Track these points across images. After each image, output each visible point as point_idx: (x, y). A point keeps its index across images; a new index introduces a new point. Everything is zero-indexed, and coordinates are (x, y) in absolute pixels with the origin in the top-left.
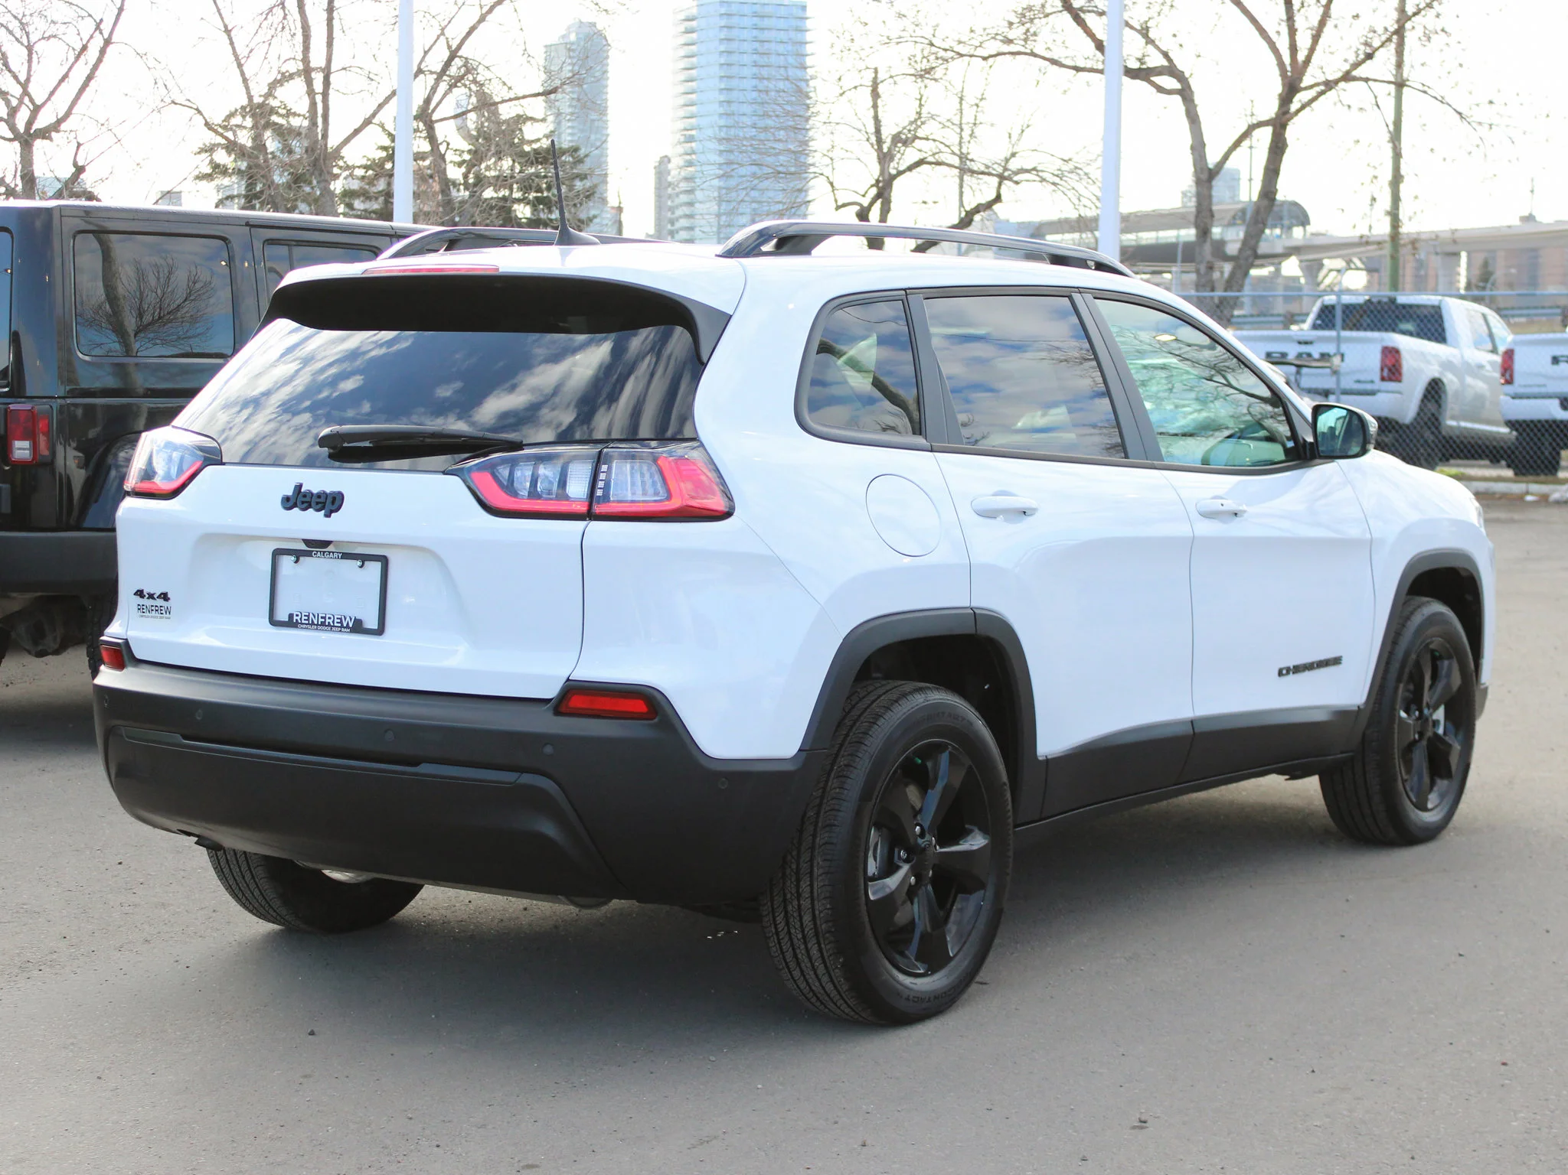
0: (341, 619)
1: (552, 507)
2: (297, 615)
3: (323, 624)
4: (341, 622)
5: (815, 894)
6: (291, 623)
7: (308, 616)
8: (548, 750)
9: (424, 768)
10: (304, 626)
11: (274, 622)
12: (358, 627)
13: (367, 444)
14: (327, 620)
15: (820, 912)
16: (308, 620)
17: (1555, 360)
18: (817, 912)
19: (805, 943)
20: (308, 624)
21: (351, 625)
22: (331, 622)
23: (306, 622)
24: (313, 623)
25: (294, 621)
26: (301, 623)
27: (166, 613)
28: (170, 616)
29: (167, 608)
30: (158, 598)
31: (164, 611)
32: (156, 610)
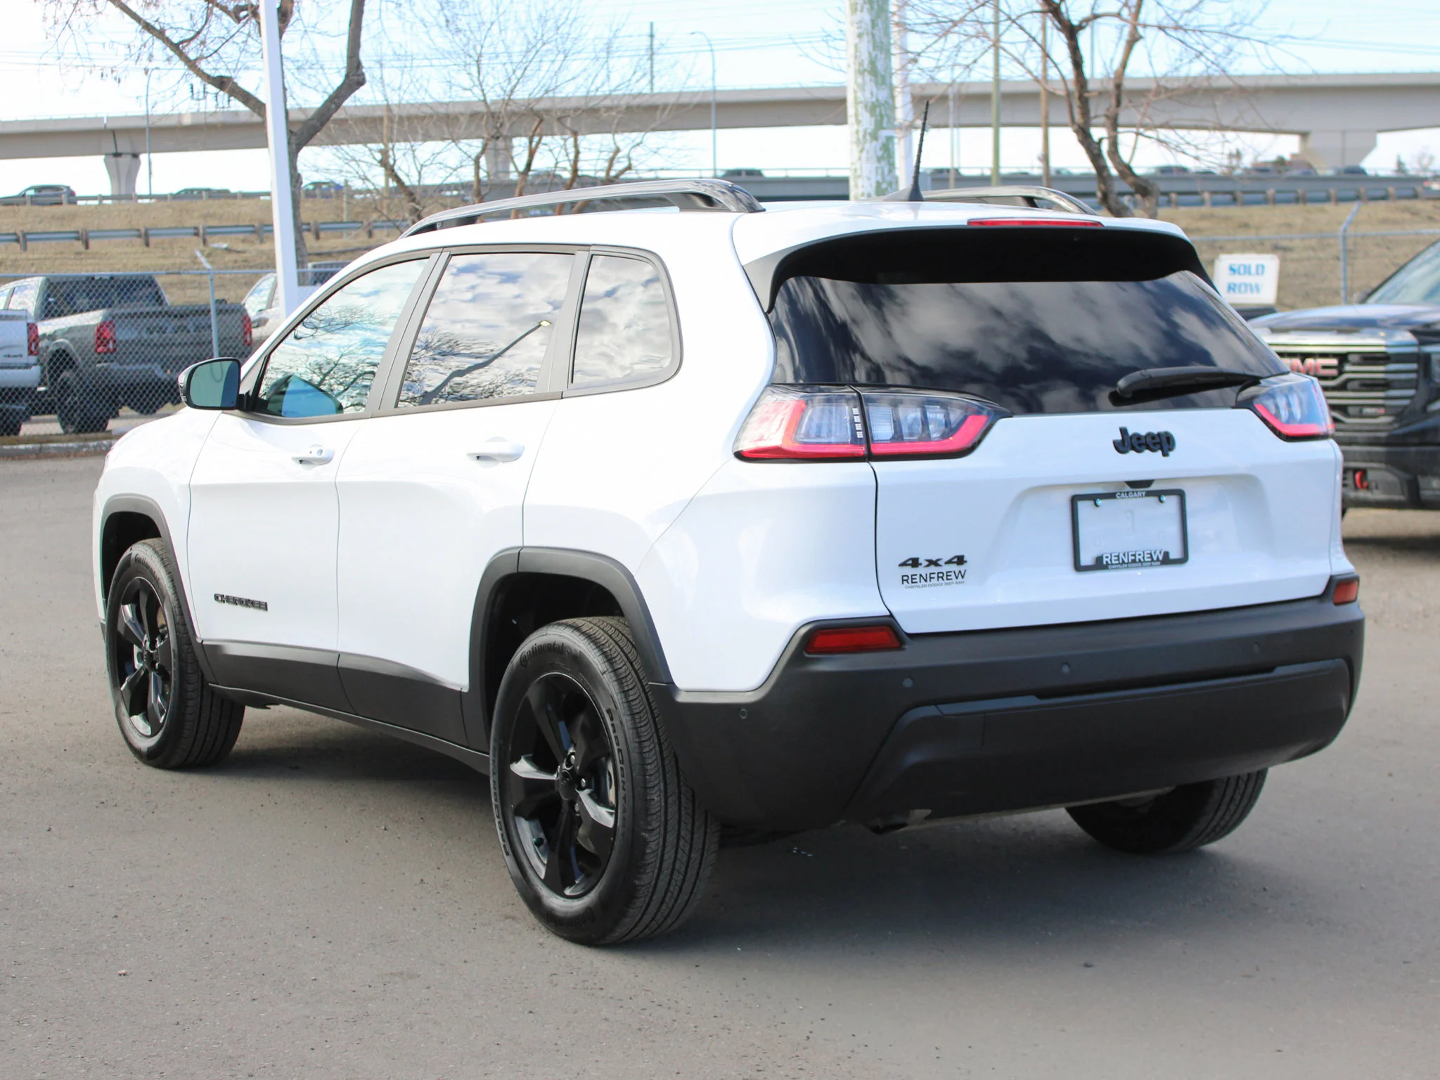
0: (1151, 554)
2: (1107, 557)
3: (1134, 561)
4: (1151, 557)
6: (1099, 564)
7: (1118, 556)
9: (1280, 671)
10: (1115, 566)
11: (1080, 568)
12: (1166, 560)
14: (1138, 557)
16: (1118, 560)
20: (1119, 563)
21: (1161, 558)
22: (1141, 557)
23: (1117, 562)
24: (1123, 562)
25: (1105, 563)
26: (1112, 564)
27: (957, 578)
28: (962, 580)
29: (960, 572)
30: (946, 563)
31: (953, 577)
32: (938, 577)
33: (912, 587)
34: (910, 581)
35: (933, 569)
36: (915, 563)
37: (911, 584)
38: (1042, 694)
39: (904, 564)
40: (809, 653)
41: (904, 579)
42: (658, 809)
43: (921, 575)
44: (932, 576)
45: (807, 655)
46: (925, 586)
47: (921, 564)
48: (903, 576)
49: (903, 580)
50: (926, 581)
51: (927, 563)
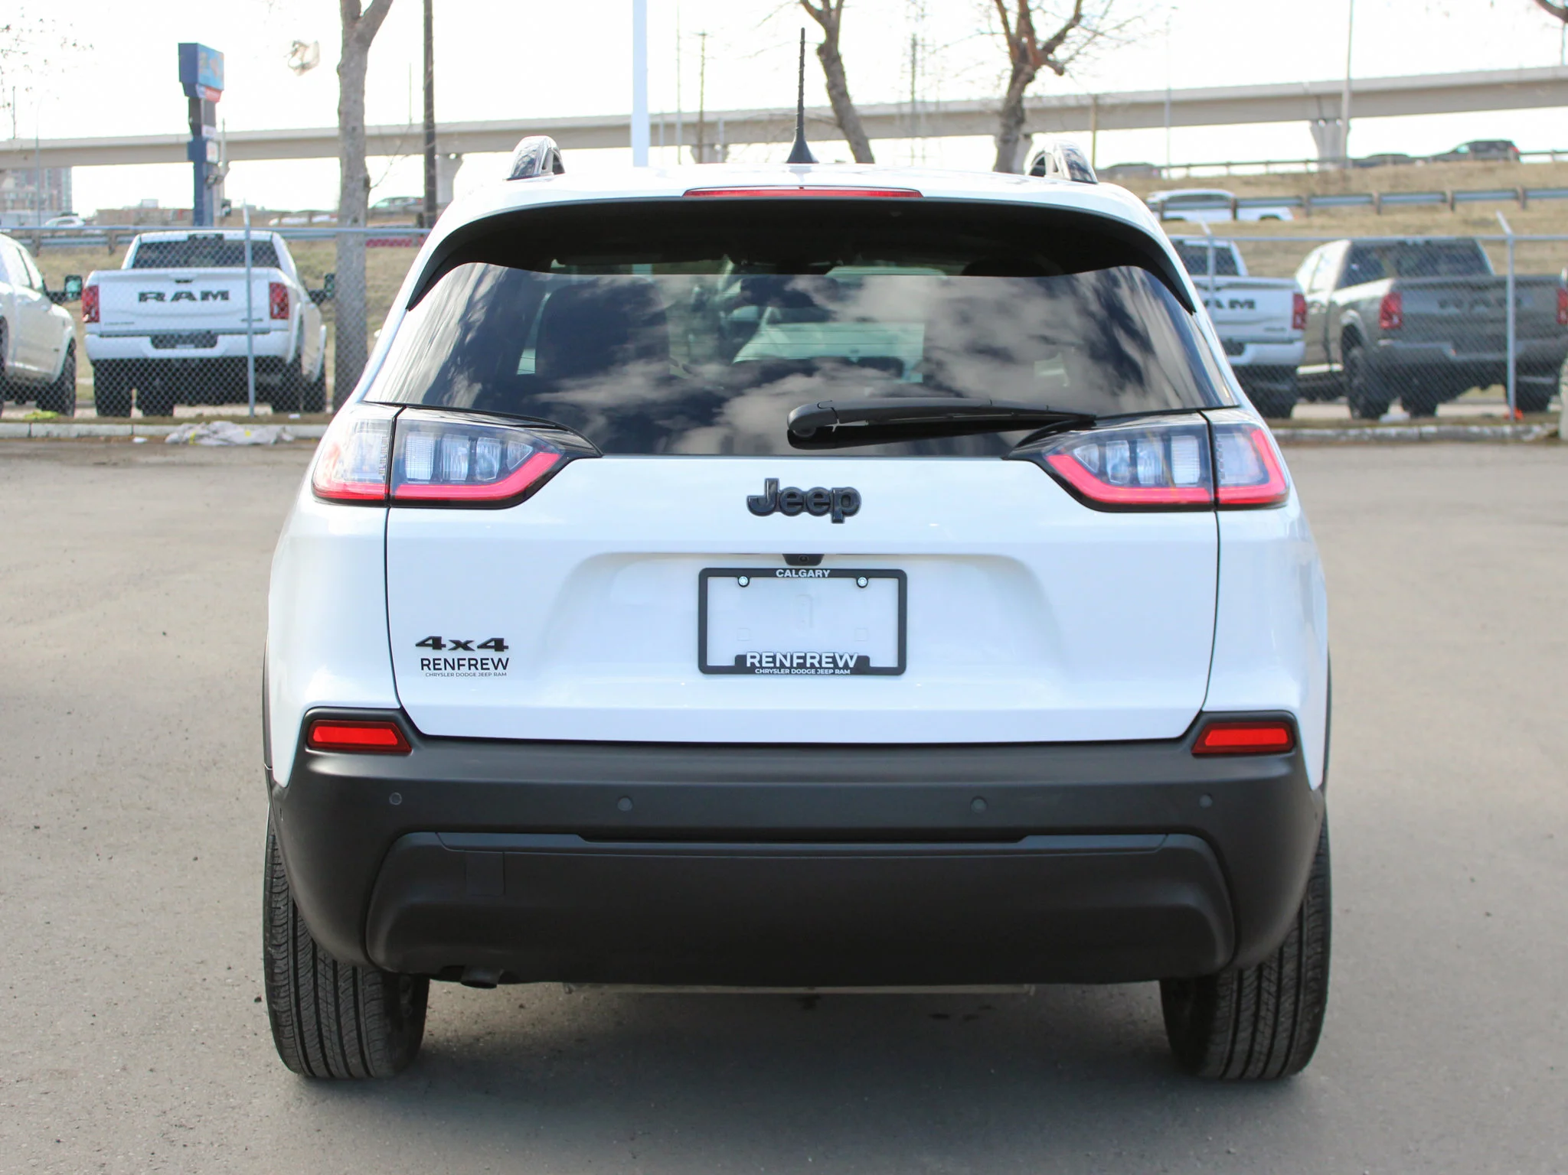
0: (834, 658)
1: (1156, 497)
2: (754, 657)
3: (803, 666)
4: (834, 661)
5: (1305, 938)
6: (741, 666)
7: (774, 657)
8: (1206, 801)
9: (1030, 843)
10: (767, 671)
11: (705, 668)
12: (863, 667)
13: (863, 423)
14: (809, 661)
15: (1308, 958)
16: (774, 662)
17: (143, 297)
18: (1304, 959)
19: (1278, 997)
20: (775, 667)
21: (851, 664)
22: (816, 662)
23: (772, 665)
24: (782, 665)
25: (748, 665)
26: (762, 667)
27: (496, 668)
28: (504, 672)
29: (500, 660)
30: (479, 647)
31: (491, 666)
32: (470, 665)
33: (435, 675)
34: (431, 666)
35: (460, 653)
36: (437, 644)
37: (433, 671)
38: (588, 834)
39: (422, 644)
40: (311, 748)
41: (424, 663)
42: (284, 921)
43: (446, 660)
44: (461, 662)
45: (308, 750)
46: (452, 675)
47: (444, 646)
48: (422, 660)
49: (423, 665)
50: (453, 668)
51: (454, 645)
